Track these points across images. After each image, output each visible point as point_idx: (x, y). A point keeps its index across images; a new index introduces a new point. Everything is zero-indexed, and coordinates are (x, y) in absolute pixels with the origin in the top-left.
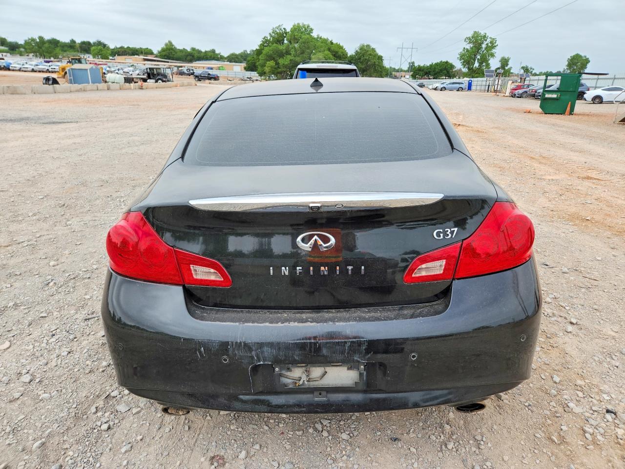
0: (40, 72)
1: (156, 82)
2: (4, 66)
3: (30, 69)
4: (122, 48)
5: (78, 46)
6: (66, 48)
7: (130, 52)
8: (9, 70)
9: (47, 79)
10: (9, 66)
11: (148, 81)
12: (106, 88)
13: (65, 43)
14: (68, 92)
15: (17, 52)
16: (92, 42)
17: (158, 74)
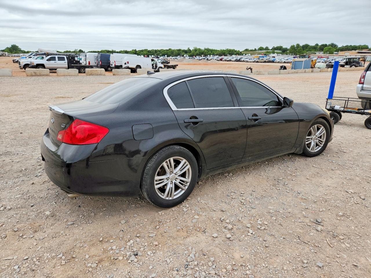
0: (287, 63)
1: (351, 67)
2: (272, 61)
3: (283, 62)
4: (347, 46)
5: (319, 47)
6: (311, 49)
7: (351, 48)
8: (274, 62)
9: (282, 67)
10: (274, 60)
11: (345, 66)
12: (311, 71)
13: (312, 46)
14: (287, 74)
15: (285, 53)
16: (328, 44)
17: (354, 62)
